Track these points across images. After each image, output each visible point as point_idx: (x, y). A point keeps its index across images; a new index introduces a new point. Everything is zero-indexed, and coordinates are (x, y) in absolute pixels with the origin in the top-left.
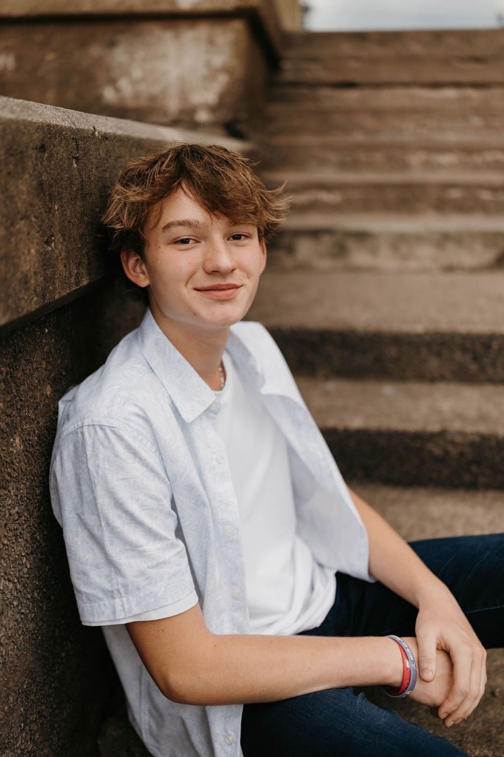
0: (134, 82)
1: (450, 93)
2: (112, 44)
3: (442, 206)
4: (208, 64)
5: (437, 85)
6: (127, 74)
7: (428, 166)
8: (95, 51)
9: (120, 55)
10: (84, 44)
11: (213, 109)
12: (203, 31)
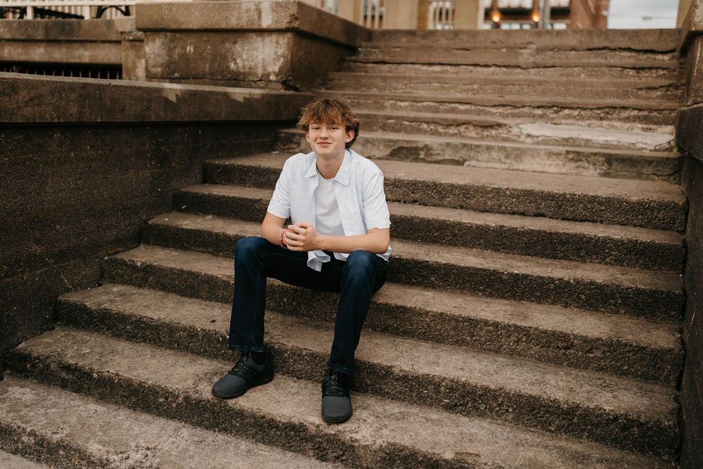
0: (244, 61)
1: (438, 68)
2: (235, 42)
3: (384, 128)
4: (276, 53)
5: (430, 64)
6: (241, 57)
7: (394, 107)
8: (228, 45)
9: (238, 47)
10: (223, 42)
11: (277, 75)
12: (274, 37)
